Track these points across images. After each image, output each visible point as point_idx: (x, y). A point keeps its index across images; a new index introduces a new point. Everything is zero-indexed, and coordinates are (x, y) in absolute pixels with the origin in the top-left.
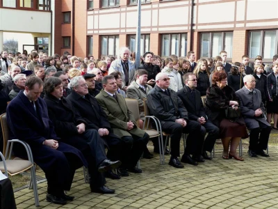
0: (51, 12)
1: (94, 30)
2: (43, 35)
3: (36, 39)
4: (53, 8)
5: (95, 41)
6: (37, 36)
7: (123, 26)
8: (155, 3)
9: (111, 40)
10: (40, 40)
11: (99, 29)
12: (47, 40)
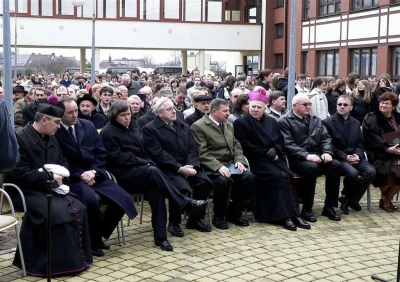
0: (262, 25)
1: (310, 44)
2: (252, 53)
3: (245, 58)
4: (264, 20)
5: (311, 58)
6: (246, 54)
7: (344, 38)
8: (384, 6)
9: (330, 56)
10: (249, 58)
11: (315, 44)
12: (256, 59)
